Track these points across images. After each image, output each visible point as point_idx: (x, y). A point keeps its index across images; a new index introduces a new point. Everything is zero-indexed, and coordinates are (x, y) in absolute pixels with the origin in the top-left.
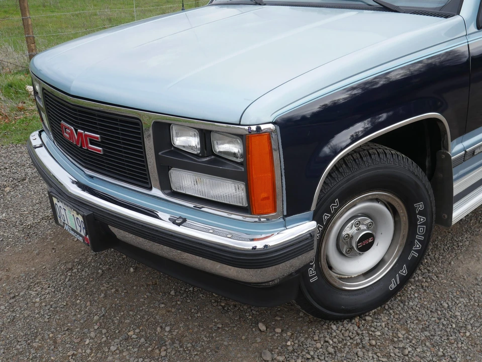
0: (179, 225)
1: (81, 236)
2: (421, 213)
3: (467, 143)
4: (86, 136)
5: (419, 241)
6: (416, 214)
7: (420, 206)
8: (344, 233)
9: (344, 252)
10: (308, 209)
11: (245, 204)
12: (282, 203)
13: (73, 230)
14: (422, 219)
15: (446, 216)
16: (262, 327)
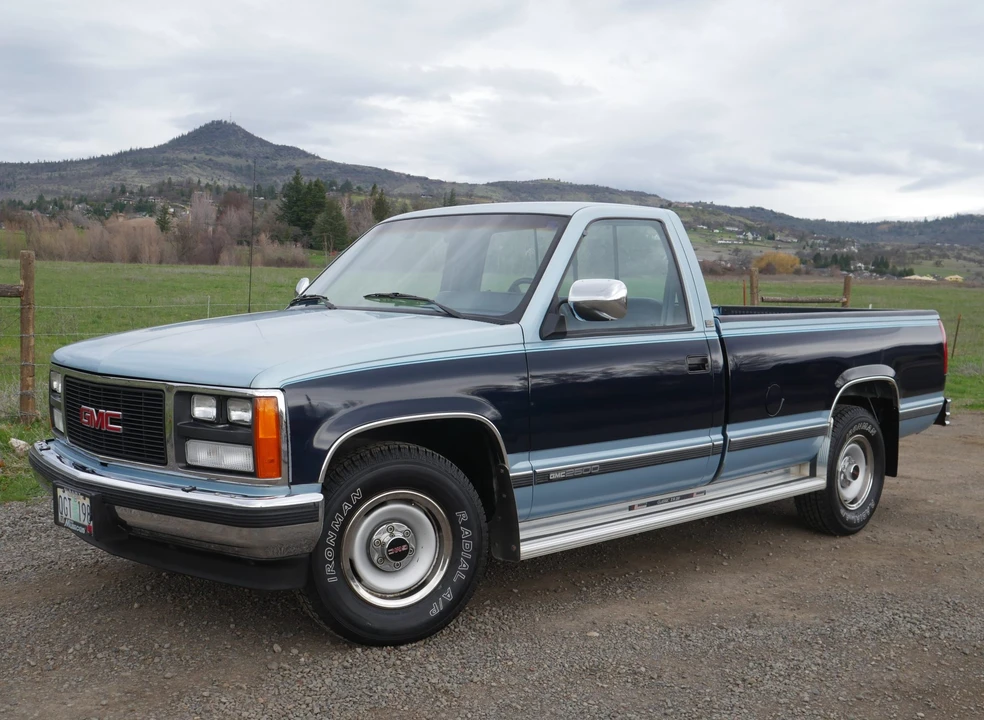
0: (187, 491)
1: (83, 526)
2: (465, 524)
3: (536, 463)
4: (108, 415)
5: (466, 559)
6: (460, 526)
7: (463, 516)
8: (374, 537)
9: (375, 562)
10: (315, 480)
11: (251, 469)
12: (287, 469)
13: (75, 523)
14: (466, 532)
15: (515, 548)
16: (277, 648)
